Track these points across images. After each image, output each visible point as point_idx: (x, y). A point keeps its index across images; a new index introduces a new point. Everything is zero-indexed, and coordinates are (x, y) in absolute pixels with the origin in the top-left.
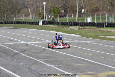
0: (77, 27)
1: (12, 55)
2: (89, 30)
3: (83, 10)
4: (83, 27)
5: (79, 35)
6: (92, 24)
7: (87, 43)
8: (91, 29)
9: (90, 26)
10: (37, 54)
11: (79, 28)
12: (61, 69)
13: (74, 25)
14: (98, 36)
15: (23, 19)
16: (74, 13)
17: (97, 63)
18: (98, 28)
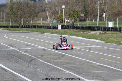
0: (98, 32)
1: (29, 61)
2: (111, 35)
3: (104, 14)
4: (104, 32)
5: (100, 40)
6: (114, 29)
7: (109, 49)
8: (112, 34)
9: (112, 31)
10: (55, 59)
11: (100, 33)
12: (81, 76)
13: (94, 30)
14: (120, 41)
15: (41, 23)
16: (95, 17)
17: (119, 70)
18: (120, 33)
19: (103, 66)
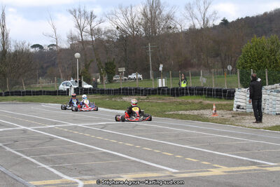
0: (136, 97)
3: (161, 66)
4: (146, 97)
6: (162, 91)
9: (159, 94)
13: (130, 94)
14: (165, 111)
19: (108, 153)
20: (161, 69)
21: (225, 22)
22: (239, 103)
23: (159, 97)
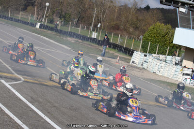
3: (100, 24)
6: (93, 40)
11: (77, 41)
14: (89, 53)
20: (99, 26)
21: (148, 8)
22: (134, 60)
23: (90, 43)
